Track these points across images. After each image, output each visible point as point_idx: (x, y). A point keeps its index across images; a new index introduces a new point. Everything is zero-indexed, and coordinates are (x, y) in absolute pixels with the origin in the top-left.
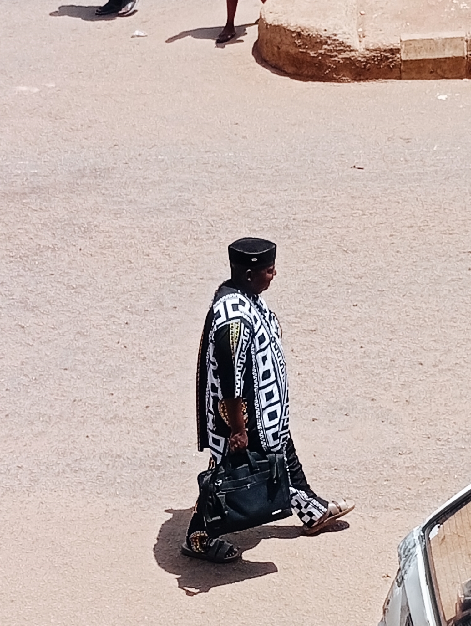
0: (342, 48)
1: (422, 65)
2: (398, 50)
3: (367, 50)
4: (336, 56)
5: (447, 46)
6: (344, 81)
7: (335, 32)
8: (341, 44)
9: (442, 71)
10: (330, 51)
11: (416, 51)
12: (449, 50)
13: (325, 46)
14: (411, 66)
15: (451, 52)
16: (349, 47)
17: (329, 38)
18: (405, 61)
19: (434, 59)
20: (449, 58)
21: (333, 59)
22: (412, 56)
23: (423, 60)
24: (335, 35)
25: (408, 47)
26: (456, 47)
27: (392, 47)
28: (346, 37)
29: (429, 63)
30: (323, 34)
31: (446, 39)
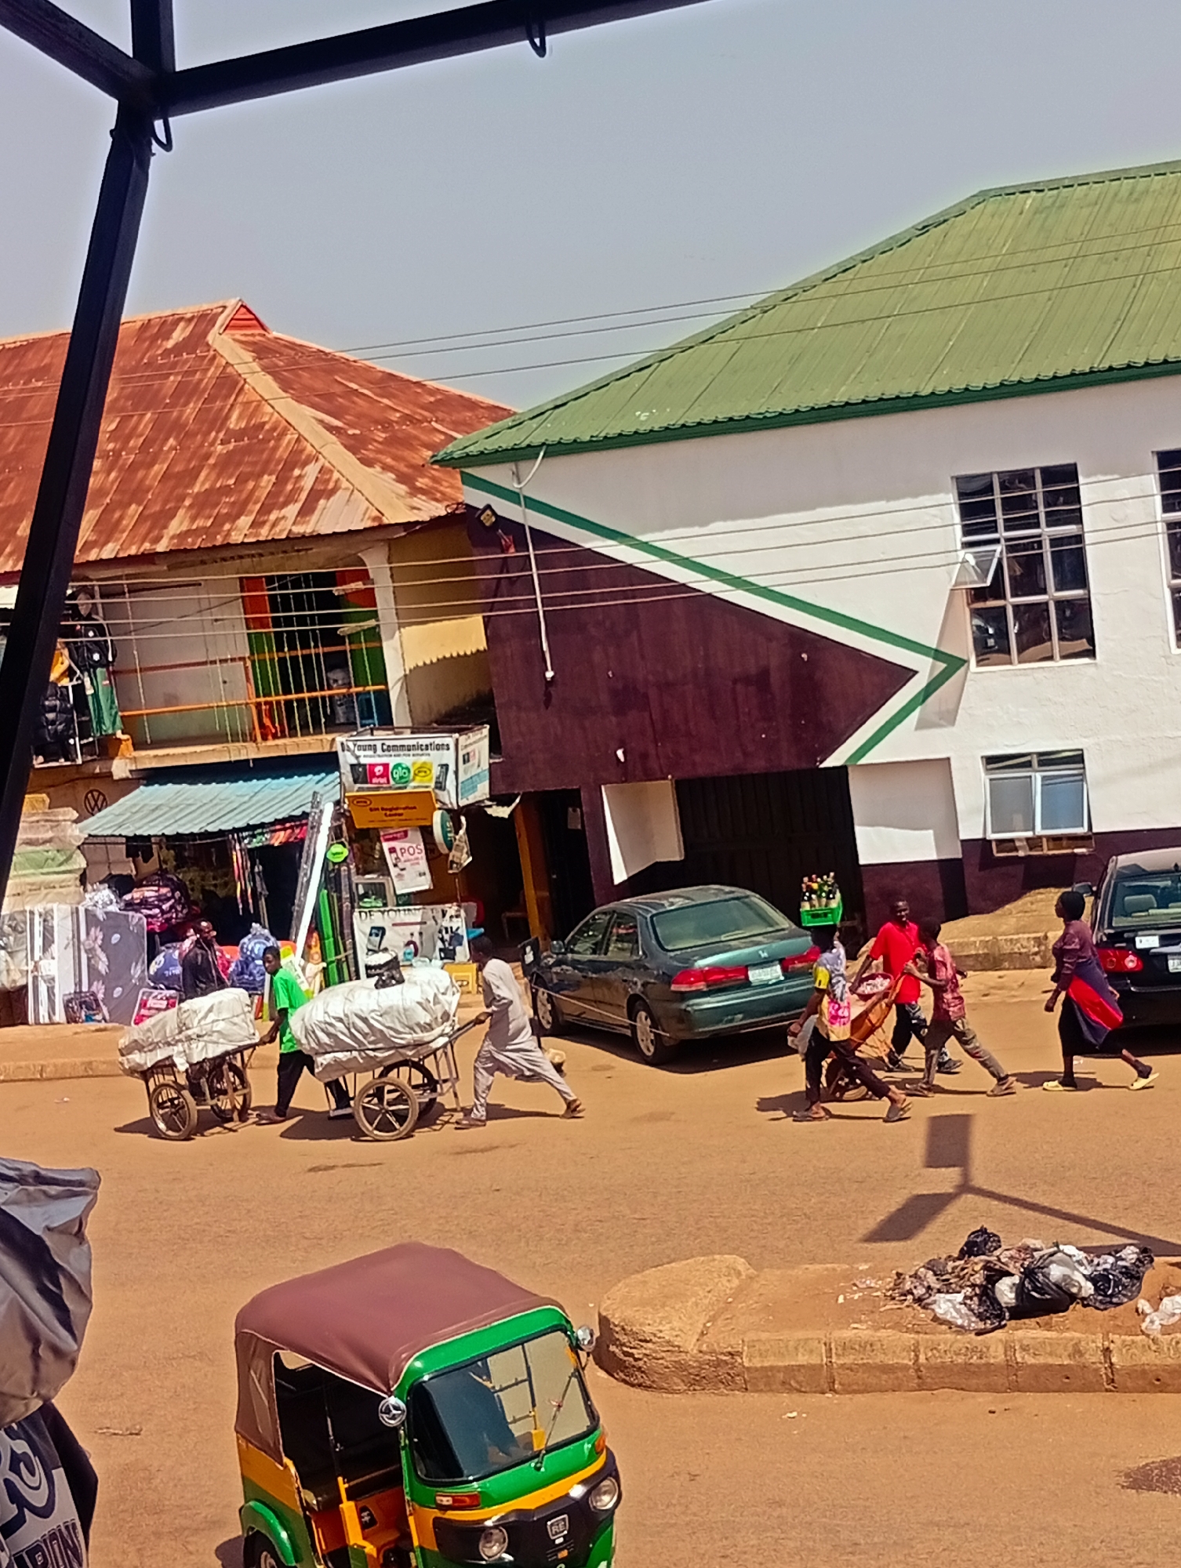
0: (670, 1348)
1: (770, 1374)
2: (739, 1354)
3: (701, 1352)
4: (662, 1358)
5: (801, 1350)
6: (674, 1392)
7: (661, 1328)
8: (668, 1342)
9: (797, 1382)
10: (656, 1352)
11: (761, 1355)
12: (803, 1355)
13: (650, 1345)
14: (756, 1374)
15: (806, 1357)
16: (679, 1347)
17: (655, 1335)
18: (748, 1369)
19: (785, 1367)
20: (803, 1366)
21: (661, 1361)
22: (757, 1363)
23: (772, 1368)
24: (661, 1331)
25: (752, 1349)
26: (811, 1351)
27: (730, 1349)
28: (675, 1333)
29: (779, 1371)
30: (647, 1329)
31: (799, 1340)
